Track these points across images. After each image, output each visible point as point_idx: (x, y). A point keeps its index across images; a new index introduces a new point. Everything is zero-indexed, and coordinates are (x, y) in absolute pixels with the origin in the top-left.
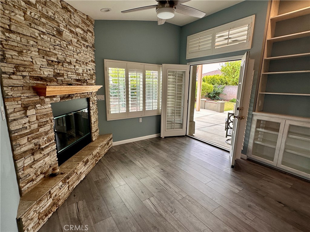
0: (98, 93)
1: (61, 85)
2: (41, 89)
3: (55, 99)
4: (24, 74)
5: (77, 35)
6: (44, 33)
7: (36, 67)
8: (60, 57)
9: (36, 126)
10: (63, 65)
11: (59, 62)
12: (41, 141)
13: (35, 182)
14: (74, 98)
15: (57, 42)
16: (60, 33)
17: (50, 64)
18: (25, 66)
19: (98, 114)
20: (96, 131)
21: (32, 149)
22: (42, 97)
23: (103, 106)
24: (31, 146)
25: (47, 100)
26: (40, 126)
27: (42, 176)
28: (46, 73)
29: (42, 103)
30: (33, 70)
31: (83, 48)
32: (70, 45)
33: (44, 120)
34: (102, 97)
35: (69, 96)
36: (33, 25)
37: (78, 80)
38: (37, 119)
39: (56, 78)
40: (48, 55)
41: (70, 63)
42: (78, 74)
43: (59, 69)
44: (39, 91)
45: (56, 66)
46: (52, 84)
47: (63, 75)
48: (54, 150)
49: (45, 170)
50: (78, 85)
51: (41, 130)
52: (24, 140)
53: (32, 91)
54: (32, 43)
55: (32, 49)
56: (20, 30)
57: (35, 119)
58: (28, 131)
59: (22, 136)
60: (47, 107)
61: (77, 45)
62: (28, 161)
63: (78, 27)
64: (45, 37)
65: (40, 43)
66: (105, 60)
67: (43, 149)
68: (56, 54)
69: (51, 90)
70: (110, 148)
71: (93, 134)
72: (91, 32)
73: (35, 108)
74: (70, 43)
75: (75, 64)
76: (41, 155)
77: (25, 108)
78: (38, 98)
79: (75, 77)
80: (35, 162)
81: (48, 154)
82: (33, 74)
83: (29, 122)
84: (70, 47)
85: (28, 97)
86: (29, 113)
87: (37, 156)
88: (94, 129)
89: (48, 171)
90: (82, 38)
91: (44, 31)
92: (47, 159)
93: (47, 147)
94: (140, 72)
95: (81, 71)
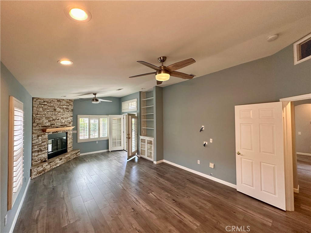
0: (73, 129)
1: (53, 128)
2: (44, 130)
3: (49, 133)
4: (40, 126)
5: (63, 108)
6: (48, 112)
7: (44, 123)
8: (54, 118)
9: (41, 142)
10: (55, 121)
11: (53, 120)
12: (42, 148)
13: (37, 162)
14: (59, 133)
15: (53, 113)
16: (55, 110)
17: (49, 121)
18: (40, 123)
19: (73, 140)
20: (70, 148)
21: (38, 150)
22: (44, 133)
23: (76, 136)
24: (38, 149)
25: (46, 133)
26: (42, 143)
27: (40, 161)
28: (47, 125)
29: (44, 134)
30: (43, 124)
31: (66, 112)
32: (59, 113)
33: (44, 140)
34: (75, 132)
35: (56, 132)
36: (45, 110)
37: (61, 125)
38: (42, 140)
39: (51, 126)
40: (49, 118)
41: (59, 119)
42: (63, 123)
43: (53, 122)
44: (44, 131)
45: (52, 122)
46: (49, 128)
47: (54, 124)
48: (46, 152)
49: (41, 159)
50: (61, 127)
51: (43, 144)
52: (36, 147)
53: (41, 131)
54: (44, 116)
55: (44, 118)
56: (40, 113)
57: (41, 140)
58: (38, 144)
59: (35, 145)
60: (46, 136)
61: (63, 112)
62: (36, 154)
63: (64, 105)
64: (49, 113)
65: (46, 115)
66: (78, 115)
67: (42, 151)
68: (52, 117)
69: (48, 130)
70: (77, 156)
71: (68, 149)
72: (71, 105)
73: (41, 136)
74: (60, 112)
75: (61, 119)
76: (41, 153)
77: (38, 136)
78: (43, 133)
79: (60, 124)
80: (38, 155)
81: (44, 153)
82: (43, 125)
83: (39, 141)
84: (59, 114)
85: (40, 133)
86: (39, 138)
87: (40, 153)
88: (69, 146)
89: (43, 160)
90: (66, 109)
91: (49, 111)
92: (43, 155)
93: (44, 150)
94: (97, 119)
95: (64, 121)
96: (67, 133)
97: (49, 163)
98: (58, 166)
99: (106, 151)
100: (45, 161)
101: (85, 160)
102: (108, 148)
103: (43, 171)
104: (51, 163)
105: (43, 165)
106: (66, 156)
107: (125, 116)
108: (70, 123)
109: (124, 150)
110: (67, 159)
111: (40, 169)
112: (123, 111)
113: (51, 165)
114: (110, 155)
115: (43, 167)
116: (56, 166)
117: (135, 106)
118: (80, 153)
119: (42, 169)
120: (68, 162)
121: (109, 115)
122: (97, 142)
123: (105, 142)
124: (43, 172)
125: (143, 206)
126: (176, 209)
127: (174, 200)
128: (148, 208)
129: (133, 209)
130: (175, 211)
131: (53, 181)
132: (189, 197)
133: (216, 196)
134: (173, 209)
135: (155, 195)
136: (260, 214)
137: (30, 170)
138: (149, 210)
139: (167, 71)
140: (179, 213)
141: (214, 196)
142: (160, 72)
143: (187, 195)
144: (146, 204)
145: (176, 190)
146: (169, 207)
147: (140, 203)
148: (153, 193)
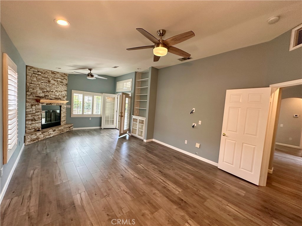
0: (67, 104)
1: (47, 99)
2: (38, 100)
3: (43, 104)
4: (33, 95)
5: (57, 81)
6: (42, 83)
7: (38, 93)
8: (48, 90)
9: (34, 112)
10: (49, 93)
11: (47, 92)
12: (36, 117)
13: (31, 131)
14: (52, 105)
15: (48, 85)
16: (49, 81)
17: (44, 92)
18: (34, 93)
19: (66, 114)
20: (63, 121)
21: (32, 119)
22: (38, 103)
23: (69, 111)
24: (32, 118)
25: (40, 104)
26: (36, 112)
27: (34, 130)
28: (41, 95)
29: (38, 105)
30: (37, 94)
31: (60, 86)
32: (53, 85)
33: (38, 110)
34: (69, 106)
35: (50, 104)
36: (39, 81)
37: (55, 98)
38: (35, 110)
39: (45, 97)
40: (43, 89)
41: (53, 92)
42: (57, 96)
43: (47, 94)
44: (38, 101)
45: (46, 93)
46: (43, 99)
47: (48, 96)
48: (40, 122)
49: (35, 128)
50: (55, 100)
51: (36, 114)
52: (30, 116)
53: (35, 100)
54: (38, 86)
55: (38, 88)
56: (34, 83)
57: (34, 109)
58: (31, 113)
59: (30, 114)
60: (40, 106)
61: (57, 85)
62: (30, 122)
63: (58, 78)
64: (43, 84)
65: (40, 86)
66: (72, 90)
67: (36, 120)
68: (46, 89)
69: (42, 101)
70: (70, 130)
71: (61, 122)
72: (65, 79)
73: (35, 106)
74: (54, 84)
75: (55, 92)
76: (35, 122)
77: (32, 105)
78: (37, 103)
79: (54, 97)
80: (32, 124)
81: (38, 123)
82: (36, 95)
83: (32, 110)
84: (53, 86)
85: (33, 102)
86: (33, 107)
87: (33, 122)
88: (62, 120)
89: (36, 129)
90: (60, 82)
91: (43, 82)
92: (37, 125)
93: (38, 120)
94: (91, 96)
95: (58, 95)
96: (61, 106)
97: (43, 133)
98: (51, 136)
99: (98, 127)
100: (39, 130)
101: (78, 134)
102: (101, 126)
103: (37, 139)
104: (44, 132)
105: (37, 134)
106: (60, 128)
107: (119, 96)
108: (64, 97)
109: (116, 128)
110: (60, 131)
111: (34, 137)
112: (117, 91)
113: (45, 135)
114: (102, 132)
115: (37, 135)
116: (49, 137)
117: (130, 86)
118: (73, 127)
119: (36, 137)
120: (61, 134)
121: (103, 94)
122: (90, 119)
123: (98, 120)
124: (37, 141)
125: (131, 174)
126: (162, 178)
127: (160, 171)
128: (136, 176)
129: (122, 175)
130: (160, 179)
131: (46, 149)
132: (174, 170)
133: (198, 171)
134: (159, 178)
135: (143, 166)
136: (236, 186)
137: (24, 136)
138: (136, 177)
139: (165, 45)
140: (164, 181)
141: (197, 171)
142: (158, 46)
143: (172, 168)
144: (134, 172)
145: (162, 164)
146: (155, 176)
147: (128, 171)
148: (141, 164)
